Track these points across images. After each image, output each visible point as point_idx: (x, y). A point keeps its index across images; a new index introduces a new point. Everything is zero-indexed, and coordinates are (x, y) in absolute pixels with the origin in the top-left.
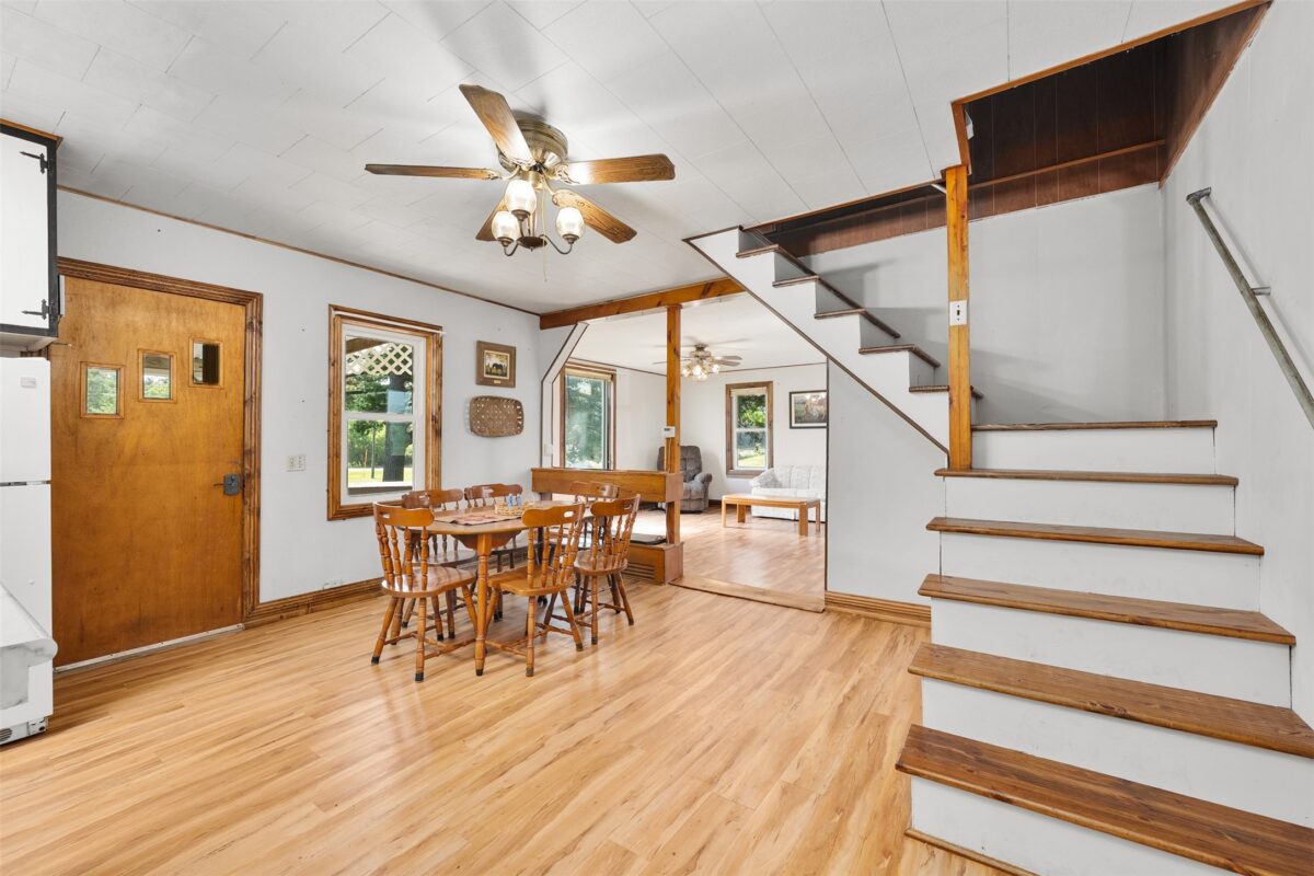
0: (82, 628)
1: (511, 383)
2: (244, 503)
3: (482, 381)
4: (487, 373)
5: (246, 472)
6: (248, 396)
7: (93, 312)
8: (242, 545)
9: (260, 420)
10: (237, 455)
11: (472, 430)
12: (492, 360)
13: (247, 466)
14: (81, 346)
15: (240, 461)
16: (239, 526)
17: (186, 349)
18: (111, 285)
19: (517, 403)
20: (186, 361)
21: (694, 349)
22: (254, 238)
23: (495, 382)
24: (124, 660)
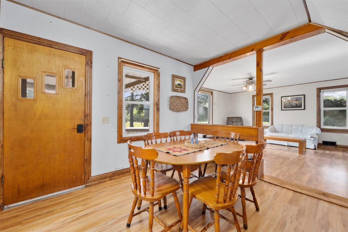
0: (19, 188)
1: (184, 91)
2: (85, 136)
3: (174, 90)
4: (176, 87)
5: (86, 123)
6: (86, 92)
7: (23, 54)
8: (84, 153)
9: (91, 102)
10: (83, 117)
11: (170, 109)
12: (177, 82)
13: (86, 121)
14: (18, 69)
15: (84, 119)
16: (83, 145)
17: (62, 72)
18: (30, 44)
19: (186, 99)
20: (62, 77)
21: (248, 80)
22: (89, 28)
23: (178, 90)
24: (36, 202)
